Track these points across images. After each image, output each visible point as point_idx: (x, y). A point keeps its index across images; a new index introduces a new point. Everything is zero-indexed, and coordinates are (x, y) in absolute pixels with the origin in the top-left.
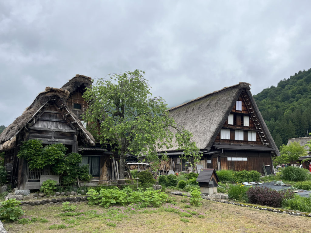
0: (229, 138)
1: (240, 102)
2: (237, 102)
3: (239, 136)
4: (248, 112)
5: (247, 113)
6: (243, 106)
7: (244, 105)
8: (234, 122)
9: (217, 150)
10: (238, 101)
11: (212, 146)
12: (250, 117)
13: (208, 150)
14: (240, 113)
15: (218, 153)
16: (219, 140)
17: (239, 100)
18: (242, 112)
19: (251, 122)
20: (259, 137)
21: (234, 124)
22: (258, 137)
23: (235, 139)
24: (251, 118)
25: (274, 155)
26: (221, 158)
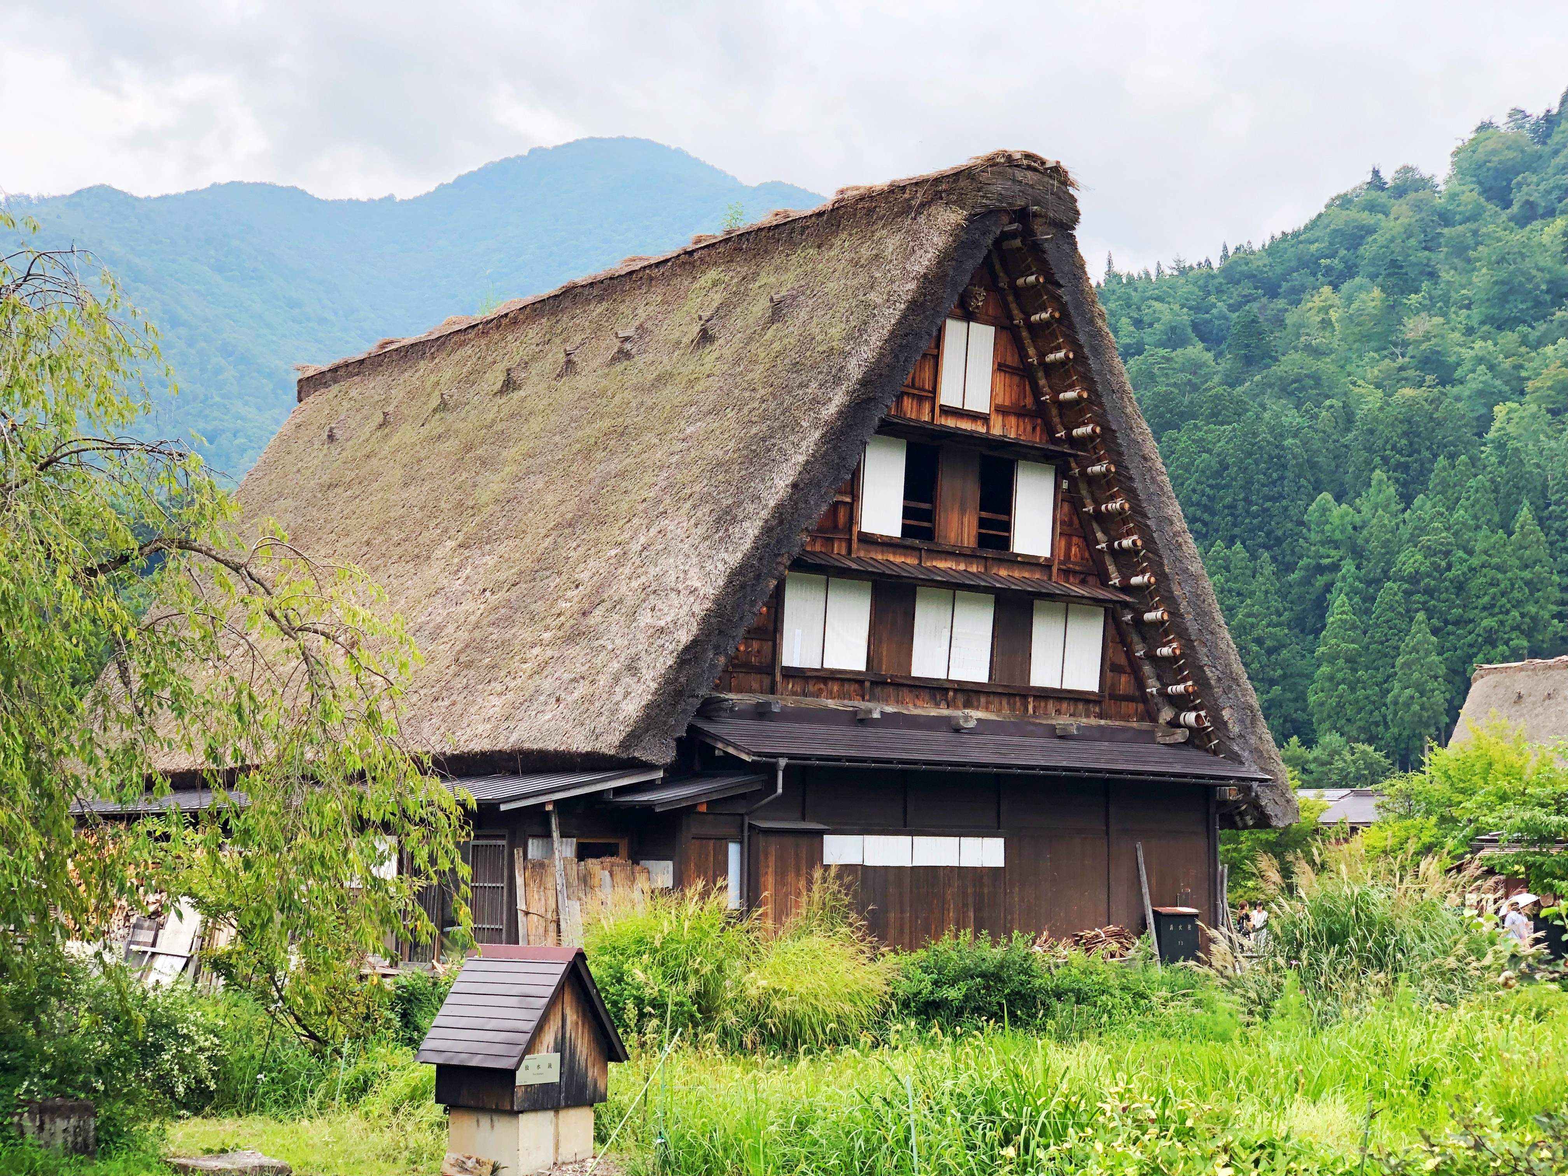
0: (858, 664)
1: (983, 336)
2: (954, 330)
3: (951, 643)
4: (1050, 431)
5: (1038, 439)
7: (1012, 360)
8: (908, 513)
9: (732, 765)
10: (961, 326)
11: (691, 729)
12: (1061, 473)
13: (649, 767)
14: (971, 438)
15: (743, 796)
16: (767, 681)
17: (968, 316)
18: (996, 428)
20: (1129, 654)
21: (906, 530)
22: (1122, 660)
23: (915, 673)
24: (1073, 481)
25: (1242, 814)
26: (762, 841)
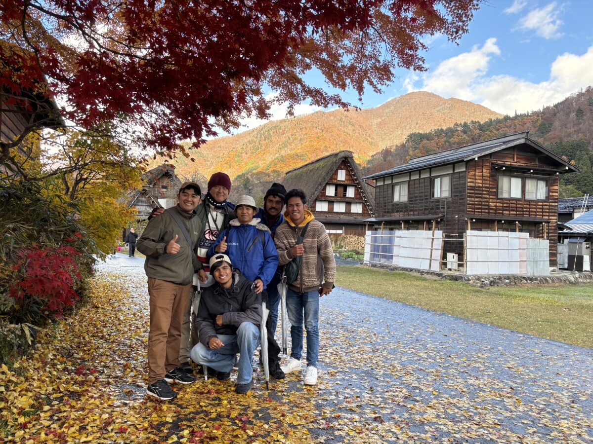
0: (326, 210)
1: (344, 172)
3: (340, 208)
5: (352, 183)
6: (346, 175)
7: (348, 174)
8: (335, 193)
12: (356, 187)
14: (342, 184)
17: (341, 169)
18: (346, 182)
19: (357, 193)
22: (365, 209)
23: (334, 211)
